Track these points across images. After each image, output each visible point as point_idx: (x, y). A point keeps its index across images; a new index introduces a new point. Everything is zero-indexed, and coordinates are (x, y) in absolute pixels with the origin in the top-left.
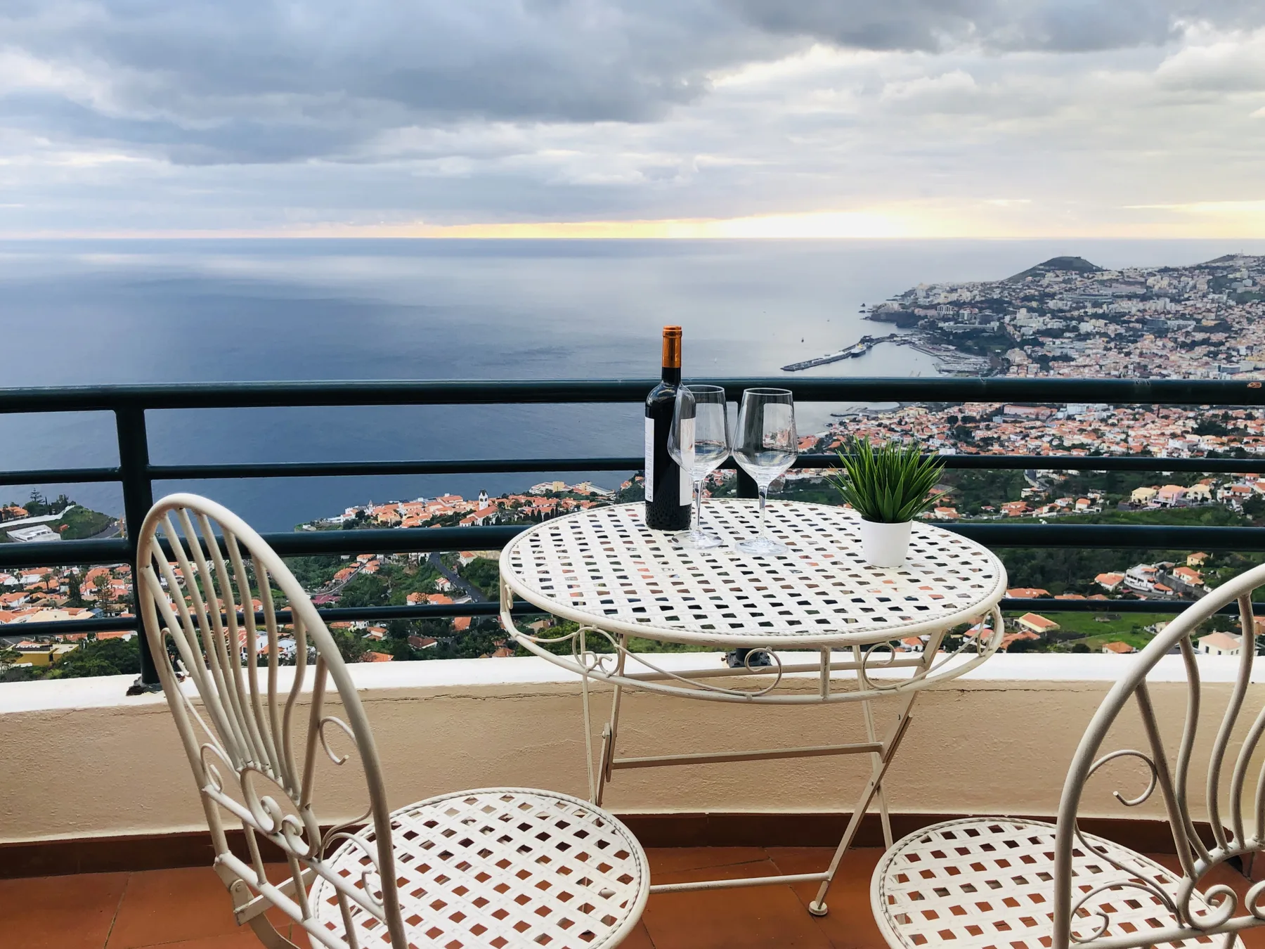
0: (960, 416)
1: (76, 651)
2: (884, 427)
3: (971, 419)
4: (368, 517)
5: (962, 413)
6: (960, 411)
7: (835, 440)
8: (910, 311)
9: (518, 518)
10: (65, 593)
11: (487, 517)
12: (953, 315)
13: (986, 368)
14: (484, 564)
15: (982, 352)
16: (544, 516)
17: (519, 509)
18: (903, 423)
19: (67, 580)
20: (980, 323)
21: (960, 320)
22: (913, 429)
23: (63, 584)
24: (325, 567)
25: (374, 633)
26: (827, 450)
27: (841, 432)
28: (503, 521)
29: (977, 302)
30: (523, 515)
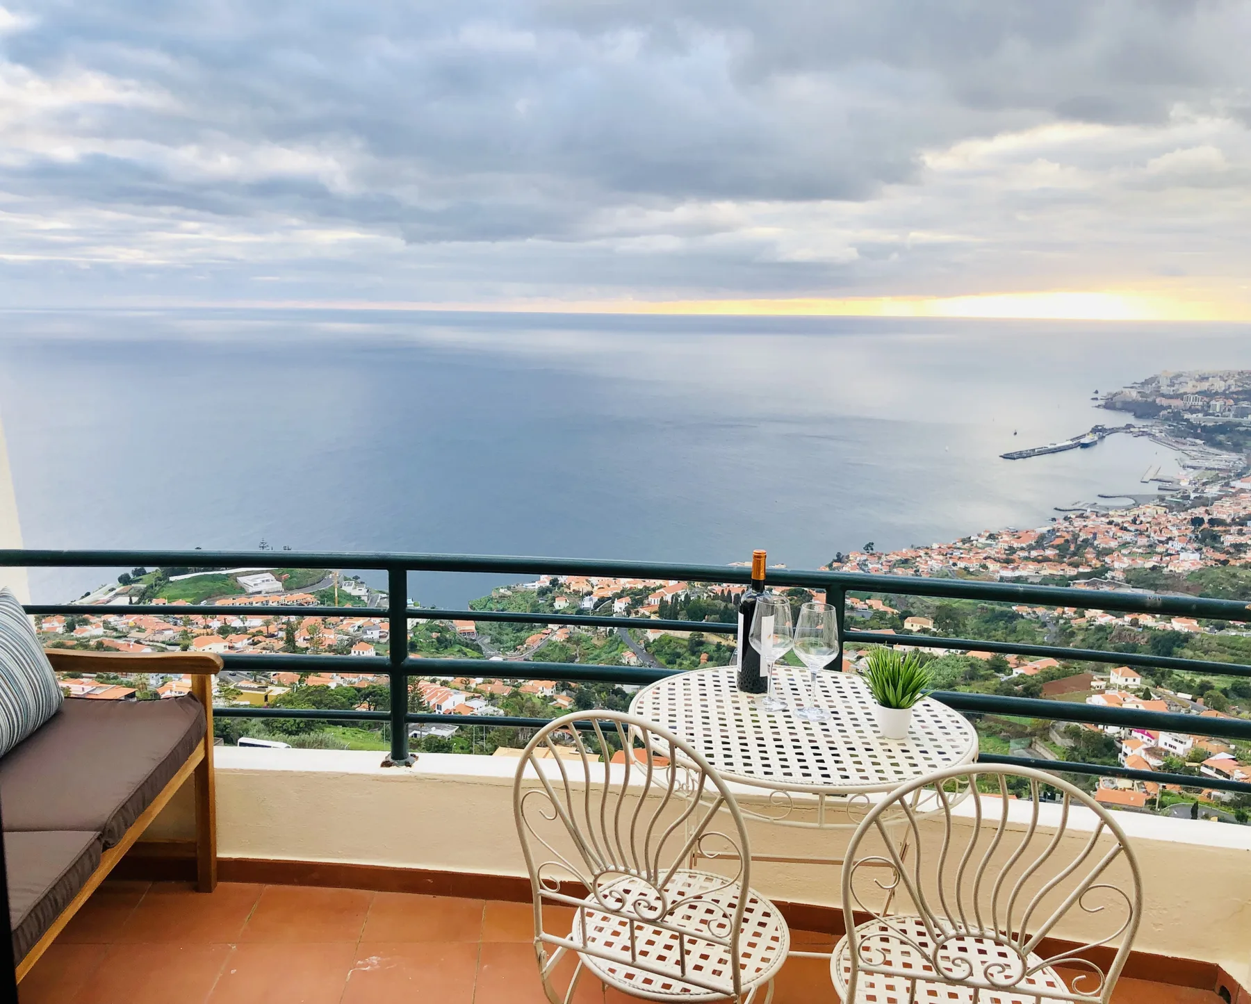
0: (1206, 518)
1: (288, 694)
2: (1115, 525)
3: (1220, 522)
4: (562, 585)
5: (1209, 514)
6: (1207, 511)
7: (1058, 537)
8: (1150, 400)
9: (707, 597)
10: (282, 639)
11: (677, 593)
12: (1202, 407)
13: (1241, 466)
14: (671, 641)
15: (1237, 448)
16: (735, 597)
17: (709, 587)
18: (1138, 522)
19: (285, 626)
20: (1235, 416)
21: (1211, 412)
22: (1149, 529)
23: (281, 629)
24: (518, 631)
25: (560, 701)
26: (1049, 546)
27: (1066, 528)
28: (692, 598)
29: (1233, 393)
30: (712, 594)
